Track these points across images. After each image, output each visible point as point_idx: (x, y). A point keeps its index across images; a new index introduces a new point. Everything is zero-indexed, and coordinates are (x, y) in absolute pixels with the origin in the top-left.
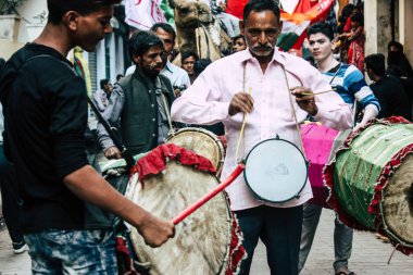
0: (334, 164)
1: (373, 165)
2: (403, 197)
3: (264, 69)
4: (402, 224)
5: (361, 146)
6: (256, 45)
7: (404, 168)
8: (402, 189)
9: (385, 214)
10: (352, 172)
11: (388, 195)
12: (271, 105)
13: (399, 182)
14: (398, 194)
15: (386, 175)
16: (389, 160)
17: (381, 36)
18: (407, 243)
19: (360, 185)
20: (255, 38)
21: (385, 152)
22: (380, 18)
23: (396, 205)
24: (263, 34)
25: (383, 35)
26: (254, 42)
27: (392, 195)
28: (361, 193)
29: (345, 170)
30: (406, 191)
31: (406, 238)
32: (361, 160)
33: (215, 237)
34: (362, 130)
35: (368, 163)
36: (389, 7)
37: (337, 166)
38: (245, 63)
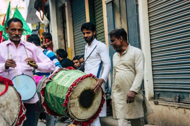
0: (45, 87)
1: (64, 87)
2: (77, 99)
3: (17, 47)
4: (76, 111)
5: (57, 79)
6: (14, 35)
7: (77, 87)
8: (76, 96)
9: (70, 107)
10: (54, 90)
11: (71, 99)
12: (21, 61)
13: (75, 93)
14: (75, 98)
15: (70, 90)
16: (71, 84)
17: (60, 44)
18: (78, 119)
19: (58, 95)
20: (13, 33)
21: (69, 81)
22: (59, 36)
23: (74, 103)
24: (17, 31)
25: (61, 43)
26: (13, 34)
27: (73, 99)
28: (58, 99)
29: (50, 90)
30: (78, 97)
31: (77, 117)
32: (58, 85)
33: (11, 111)
34: (57, 72)
35: (62, 86)
36: (63, 32)
37: (47, 88)
38: (8, 45)
